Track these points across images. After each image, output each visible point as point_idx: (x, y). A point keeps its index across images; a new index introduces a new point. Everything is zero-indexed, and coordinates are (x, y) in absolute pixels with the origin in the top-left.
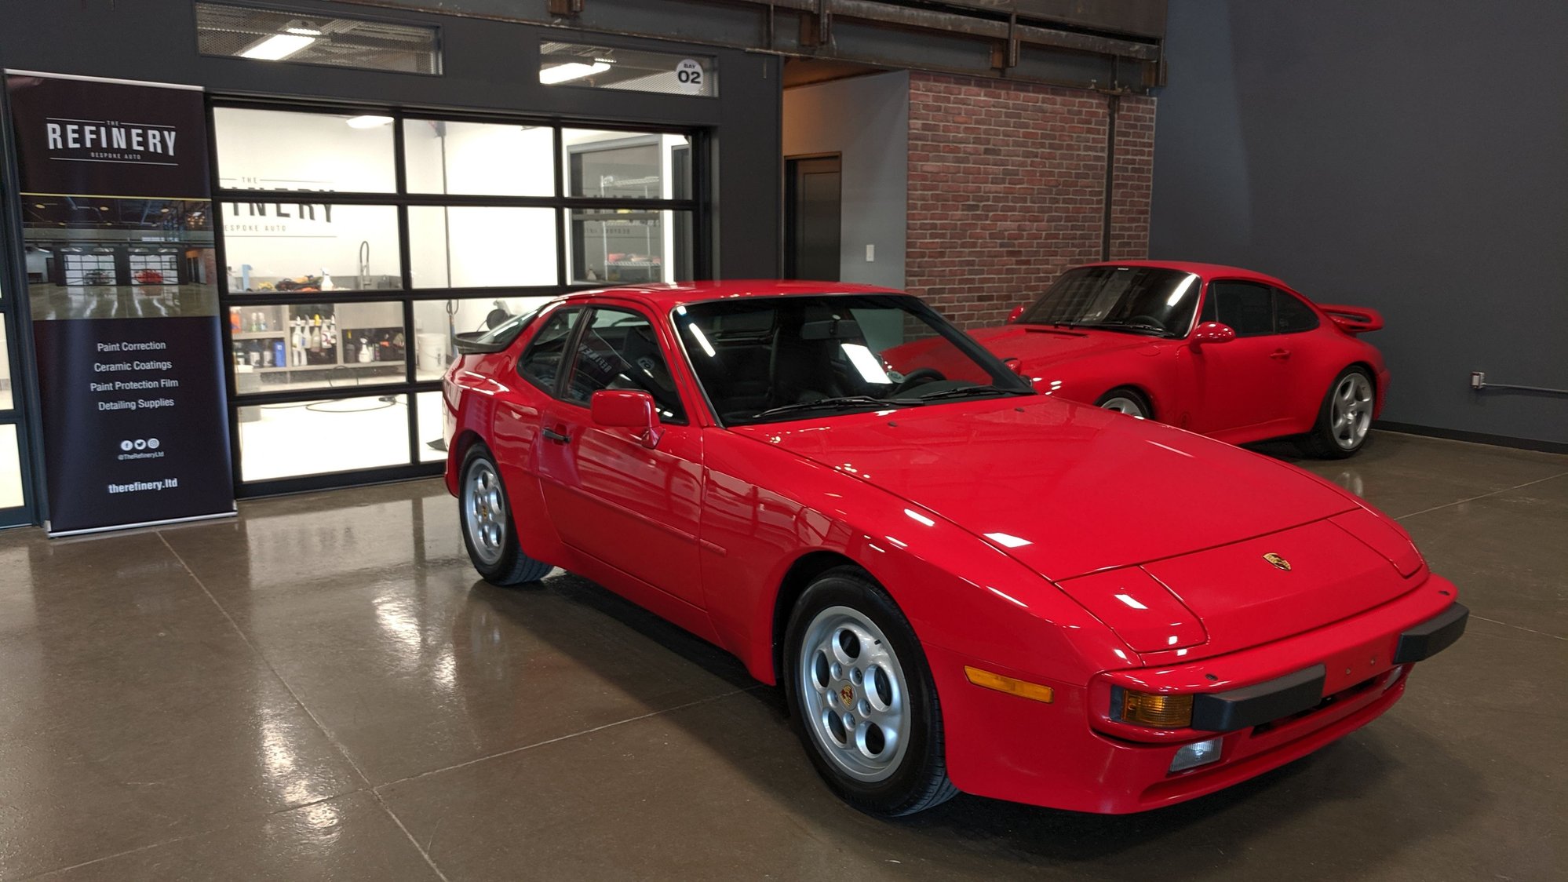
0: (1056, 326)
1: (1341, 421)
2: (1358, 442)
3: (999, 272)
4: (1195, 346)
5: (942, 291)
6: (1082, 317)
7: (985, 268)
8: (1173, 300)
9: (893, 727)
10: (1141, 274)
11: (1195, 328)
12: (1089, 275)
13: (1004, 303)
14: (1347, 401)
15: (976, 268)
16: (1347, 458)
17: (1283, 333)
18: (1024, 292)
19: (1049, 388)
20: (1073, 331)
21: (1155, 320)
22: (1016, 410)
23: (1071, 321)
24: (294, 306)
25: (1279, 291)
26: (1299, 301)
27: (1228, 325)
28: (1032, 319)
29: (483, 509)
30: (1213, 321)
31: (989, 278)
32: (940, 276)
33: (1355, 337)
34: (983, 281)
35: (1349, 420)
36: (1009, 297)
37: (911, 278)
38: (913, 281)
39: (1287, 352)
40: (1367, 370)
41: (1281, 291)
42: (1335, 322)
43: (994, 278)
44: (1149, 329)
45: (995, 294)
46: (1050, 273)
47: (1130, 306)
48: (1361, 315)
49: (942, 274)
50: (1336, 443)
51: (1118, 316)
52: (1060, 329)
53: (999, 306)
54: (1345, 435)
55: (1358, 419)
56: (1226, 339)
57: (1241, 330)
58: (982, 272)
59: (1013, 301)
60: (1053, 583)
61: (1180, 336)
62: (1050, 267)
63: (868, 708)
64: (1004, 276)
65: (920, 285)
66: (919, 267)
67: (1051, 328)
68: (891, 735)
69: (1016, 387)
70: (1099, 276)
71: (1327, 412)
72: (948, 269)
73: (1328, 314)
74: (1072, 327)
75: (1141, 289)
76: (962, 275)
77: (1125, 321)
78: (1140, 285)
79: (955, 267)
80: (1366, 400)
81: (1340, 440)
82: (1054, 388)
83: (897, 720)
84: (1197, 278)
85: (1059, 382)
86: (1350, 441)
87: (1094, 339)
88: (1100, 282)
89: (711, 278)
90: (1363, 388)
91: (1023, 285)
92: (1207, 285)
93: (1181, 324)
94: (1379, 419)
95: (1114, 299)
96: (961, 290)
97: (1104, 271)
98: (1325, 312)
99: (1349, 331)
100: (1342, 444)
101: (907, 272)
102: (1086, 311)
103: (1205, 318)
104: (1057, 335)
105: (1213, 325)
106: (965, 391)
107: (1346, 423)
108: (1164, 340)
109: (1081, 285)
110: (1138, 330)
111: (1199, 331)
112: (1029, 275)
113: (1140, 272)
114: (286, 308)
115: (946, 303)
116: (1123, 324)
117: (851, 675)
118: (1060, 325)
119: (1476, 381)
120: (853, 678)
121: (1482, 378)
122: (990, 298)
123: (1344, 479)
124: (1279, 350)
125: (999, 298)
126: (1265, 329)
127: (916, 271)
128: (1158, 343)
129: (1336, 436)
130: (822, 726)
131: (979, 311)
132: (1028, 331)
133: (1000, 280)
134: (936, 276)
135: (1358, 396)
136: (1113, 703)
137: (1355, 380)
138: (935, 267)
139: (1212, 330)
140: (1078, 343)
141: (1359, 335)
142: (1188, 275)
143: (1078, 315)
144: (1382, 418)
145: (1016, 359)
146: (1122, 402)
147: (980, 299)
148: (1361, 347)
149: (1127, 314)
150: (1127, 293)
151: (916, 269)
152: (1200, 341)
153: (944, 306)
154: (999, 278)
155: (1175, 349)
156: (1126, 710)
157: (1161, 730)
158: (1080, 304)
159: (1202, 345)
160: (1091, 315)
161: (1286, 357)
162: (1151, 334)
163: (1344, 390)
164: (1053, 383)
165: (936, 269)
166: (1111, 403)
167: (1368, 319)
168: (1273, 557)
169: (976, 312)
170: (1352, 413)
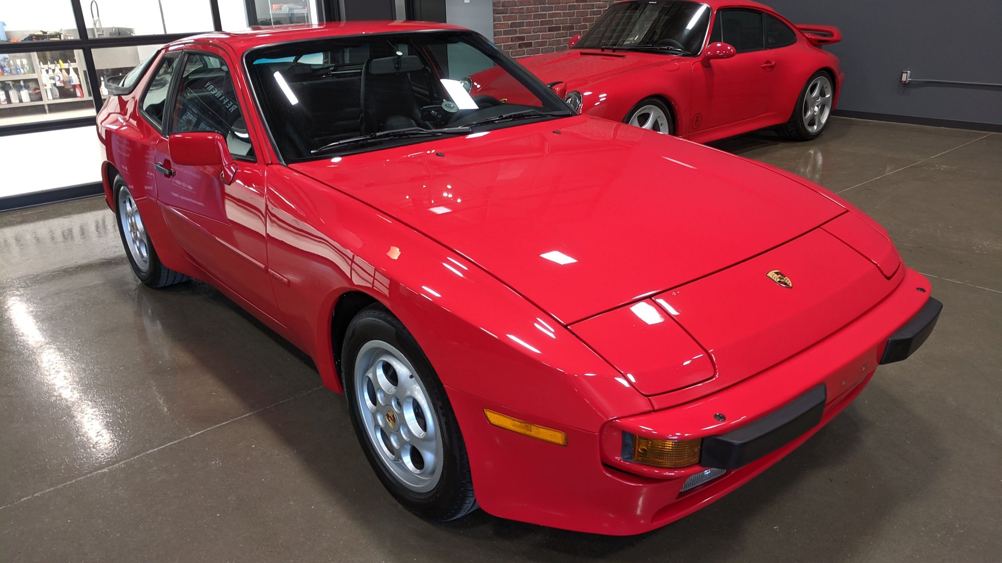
0: (603, 50)
1: (809, 113)
2: (821, 127)
3: (564, 8)
4: (706, 62)
5: (521, 24)
6: (624, 41)
7: (554, 6)
8: (691, 25)
9: (430, 450)
10: (667, 6)
11: (706, 48)
12: (629, 8)
13: (568, 32)
14: (814, 97)
15: (546, 5)
16: (813, 139)
17: (770, 48)
18: (583, 23)
19: (598, 99)
20: (615, 53)
21: (675, 41)
22: (554, 132)
23: (615, 45)
24: (40, 53)
25: (769, 15)
26: (783, 23)
27: (731, 44)
28: (586, 44)
29: (133, 226)
30: (720, 41)
31: (557, 13)
32: (519, 13)
33: (821, 48)
34: (552, 16)
35: (815, 112)
36: (572, 28)
37: (498, 15)
38: (499, 17)
39: (773, 63)
40: (829, 73)
41: (771, 16)
42: (806, 37)
43: (561, 13)
44: (671, 49)
45: (561, 25)
46: (602, 8)
47: (659, 31)
48: (824, 31)
49: (521, 11)
50: (805, 129)
51: (650, 39)
52: (606, 52)
53: (564, 35)
54: (812, 123)
55: (822, 111)
56: (730, 55)
57: (741, 47)
58: (551, 9)
59: (575, 30)
60: (565, 327)
61: (694, 54)
62: (601, 3)
63: (409, 432)
64: (568, 11)
65: (504, 20)
66: (502, 6)
67: (599, 51)
68: (429, 457)
69: (559, 109)
70: (636, 9)
71: (801, 106)
72: (525, 7)
73: (802, 31)
74: (614, 50)
75: (667, 17)
76: (536, 12)
77: (654, 43)
78: (666, 15)
79: (531, 5)
80: (828, 96)
81: (808, 127)
82: (601, 100)
83: (433, 444)
84: (707, 7)
85: (605, 95)
86: (815, 127)
87: (631, 59)
88: (638, 13)
89: (340, 20)
90: (826, 88)
91: (582, 18)
92: (715, 12)
93: (695, 46)
94: (836, 108)
95: (648, 26)
96: (536, 24)
97: (640, 4)
98: (800, 30)
99: (817, 44)
100: (810, 129)
101: (494, 10)
102: (628, 36)
103: (714, 39)
104: (604, 57)
105: (719, 45)
106: (511, 117)
107: (813, 114)
108: (682, 58)
109: (623, 17)
110: (663, 51)
111: (709, 50)
112: (586, 10)
113: (666, 5)
114: (34, 55)
115: (526, 33)
116: (652, 46)
117: (393, 403)
118: (606, 48)
119: (904, 79)
120: (395, 406)
121: (909, 75)
122: (558, 29)
123: (810, 154)
124: (768, 62)
125: (564, 28)
126: (758, 46)
127: (501, 9)
128: (678, 60)
129: (806, 124)
130: (377, 438)
131: (550, 39)
132: (582, 54)
133: (565, 15)
134: (516, 13)
135: (822, 94)
136: (624, 445)
137: (821, 82)
138: (516, 6)
139: (719, 48)
140: (618, 63)
141: (824, 46)
142: (701, 5)
143: (621, 40)
144: (838, 107)
145: (562, 82)
146: (651, 108)
147: (550, 30)
148: (826, 57)
149: (656, 37)
150: (656, 22)
151: (501, 8)
152: (710, 58)
153: (524, 36)
154: (564, 13)
155: (691, 64)
156: (636, 452)
157: (670, 469)
158: (623, 30)
159: (711, 61)
160: (631, 39)
161: (772, 67)
162: (673, 54)
163: (812, 90)
164: (601, 96)
165: (516, 7)
166: (644, 110)
167: (832, 34)
168: (776, 275)
169: (548, 40)
170: (818, 106)
